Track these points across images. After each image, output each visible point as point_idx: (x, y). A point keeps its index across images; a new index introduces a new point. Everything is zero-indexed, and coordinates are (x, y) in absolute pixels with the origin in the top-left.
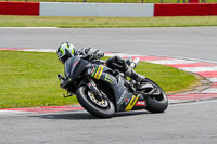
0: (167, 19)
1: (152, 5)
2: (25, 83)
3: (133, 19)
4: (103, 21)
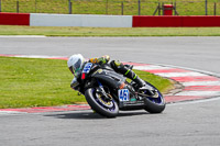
0: (144, 30)
1: (131, 17)
2: (16, 86)
3: (113, 29)
4: (87, 31)
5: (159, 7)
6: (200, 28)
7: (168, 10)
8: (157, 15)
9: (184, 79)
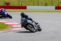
5: (5, 3)
7: (8, 4)
8: (4, 5)
9: (13, 25)
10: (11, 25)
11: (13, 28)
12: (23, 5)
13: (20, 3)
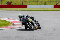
5: (7, 2)
6: (19, 8)
7: (10, 3)
9: (14, 22)
10: (12, 23)
11: (14, 25)
12: (24, 4)
13: (21, 2)
